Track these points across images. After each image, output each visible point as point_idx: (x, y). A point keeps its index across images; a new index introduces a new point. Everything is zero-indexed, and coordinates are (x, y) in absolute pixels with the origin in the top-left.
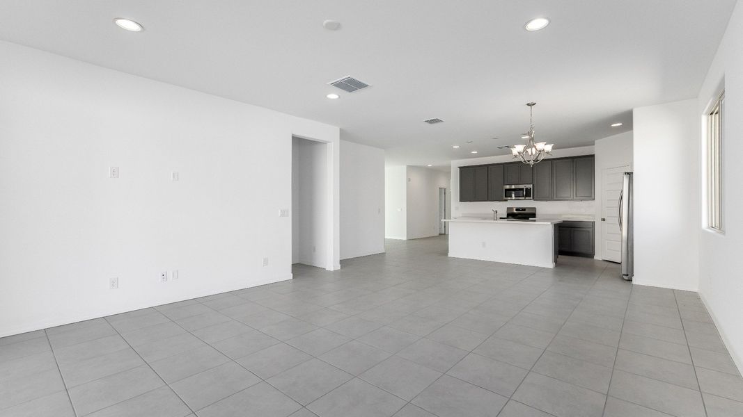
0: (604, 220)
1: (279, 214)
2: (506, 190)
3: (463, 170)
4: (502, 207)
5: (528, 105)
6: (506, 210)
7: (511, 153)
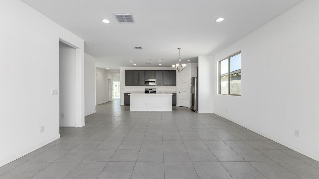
0: (180, 93)
1: (52, 94)
2: (146, 81)
3: (127, 72)
4: (143, 88)
5: (178, 49)
6: (145, 89)
7: (172, 66)
